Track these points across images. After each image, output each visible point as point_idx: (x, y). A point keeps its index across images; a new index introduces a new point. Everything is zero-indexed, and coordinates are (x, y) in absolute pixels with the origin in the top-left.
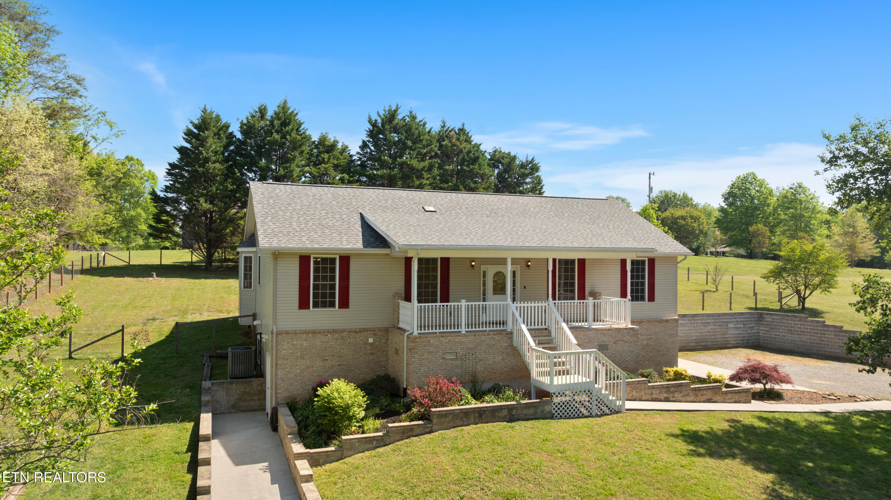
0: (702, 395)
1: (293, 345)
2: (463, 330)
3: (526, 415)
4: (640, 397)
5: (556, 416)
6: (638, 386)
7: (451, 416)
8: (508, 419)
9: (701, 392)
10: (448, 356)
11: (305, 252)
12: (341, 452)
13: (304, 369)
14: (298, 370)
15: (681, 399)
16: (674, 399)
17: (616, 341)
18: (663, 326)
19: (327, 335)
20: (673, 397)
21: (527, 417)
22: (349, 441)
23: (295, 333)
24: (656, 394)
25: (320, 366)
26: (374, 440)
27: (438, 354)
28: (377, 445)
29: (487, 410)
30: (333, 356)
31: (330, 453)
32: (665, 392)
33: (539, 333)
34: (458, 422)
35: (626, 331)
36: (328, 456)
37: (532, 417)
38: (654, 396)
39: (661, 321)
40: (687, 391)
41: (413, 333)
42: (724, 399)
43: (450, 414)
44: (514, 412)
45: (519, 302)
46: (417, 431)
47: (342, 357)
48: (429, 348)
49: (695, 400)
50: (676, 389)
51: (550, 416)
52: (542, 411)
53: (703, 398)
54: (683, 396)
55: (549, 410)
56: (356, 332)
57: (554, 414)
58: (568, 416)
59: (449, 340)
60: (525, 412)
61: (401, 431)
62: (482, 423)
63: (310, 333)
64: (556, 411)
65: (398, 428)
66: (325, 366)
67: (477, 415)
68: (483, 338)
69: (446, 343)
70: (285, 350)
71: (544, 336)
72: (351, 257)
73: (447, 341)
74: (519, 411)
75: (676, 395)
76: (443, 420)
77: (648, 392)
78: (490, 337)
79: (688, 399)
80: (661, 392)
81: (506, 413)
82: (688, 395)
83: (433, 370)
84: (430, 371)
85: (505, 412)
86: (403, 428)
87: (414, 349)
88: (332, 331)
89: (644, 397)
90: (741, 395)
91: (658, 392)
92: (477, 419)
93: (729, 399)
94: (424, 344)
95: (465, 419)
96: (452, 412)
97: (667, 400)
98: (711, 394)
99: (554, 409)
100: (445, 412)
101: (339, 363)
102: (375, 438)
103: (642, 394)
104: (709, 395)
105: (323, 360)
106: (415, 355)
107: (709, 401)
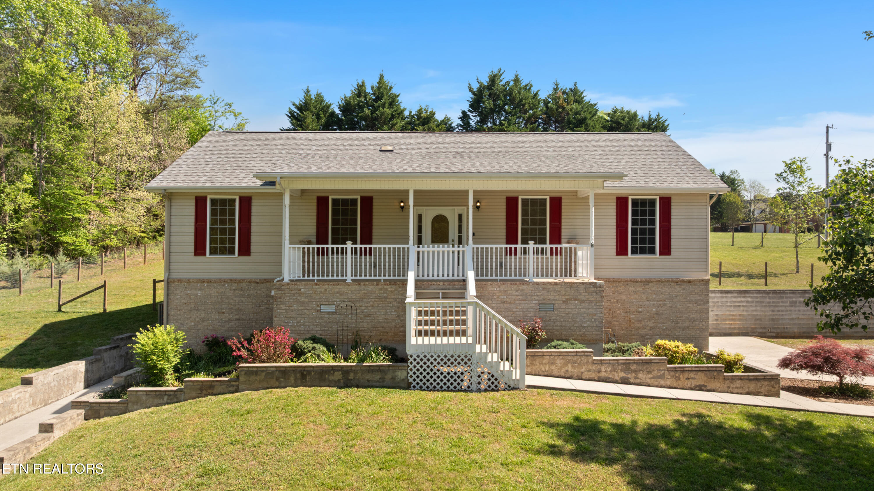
0: (688, 379)
1: (187, 294)
2: (349, 279)
3: (368, 381)
4: (580, 374)
5: (414, 387)
6: (575, 358)
7: (264, 374)
8: (342, 384)
9: (686, 375)
10: (324, 309)
11: (201, 193)
12: (125, 405)
13: (198, 322)
14: (191, 322)
15: (649, 381)
16: (638, 381)
17: (567, 299)
18: (683, 289)
19: (224, 285)
20: (636, 378)
21: (370, 384)
22: (135, 393)
23: (189, 281)
24: (606, 371)
25: (216, 319)
26: (166, 394)
27: (310, 305)
28: (169, 401)
29: (313, 371)
30: (231, 309)
31: (113, 405)
32: (621, 371)
33: (449, 285)
34: (273, 382)
35: (583, 287)
36: (109, 408)
37: (378, 384)
38: (603, 374)
39: (679, 282)
40: (660, 370)
41: (283, 279)
42: (729, 387)
43: (263, 371)
44: (351, 376)
45: (426, 246)
46: (219, 389)
47: (241, 310)
48: (299, 298)
49: (675, 385)
50: (641, 368)
51: (406, 385)
52: (393, 378)
53: (688, 384)
54: (653, 378)
55: (403, 377)
56: (257, 283)
57: (411, 383)
58: (431, 387)
59: (326, 290)
60: (368, 377)
61: (199, 387)
62: (304, 386)
63: (204, 282)
64: (414, 380)
65: (195, 384)
66: (222, 320)
67: (298, 375)
68: (370, 288)
69: (321, 292)
70: (177, 299)
71: (457, 289)
72: (253, 198)
73: (323, 290)
74: (359, 375)
75: (640, 375)
76: (253, 378)
77: (594, 367)
78: (380, 287)
79: (662, 382)
80: (614, 370)
81: (340, 377)
82: (662, 377)
83: (304, 325)
84: (300, 325)
85: (338, 375)
86: (201, 384)
87: (280, 298)
88: (229, 281)
89: (586, 375)
90: (759, 384)
91: (609, 370)
92: (299, 381)
93: (737, 388)
94: (293, 292)
95: (282, 379)
96: (265, 369)
97: (625, 381)
98: (705, 379)
99: (411, 377)
100: (256, 369)
101: (237, 317)
102: (167, 393)
103: (582, 370)
104: (700, 379)
105: (219, 313)
106: (282, 306)
107: (700, 388)
